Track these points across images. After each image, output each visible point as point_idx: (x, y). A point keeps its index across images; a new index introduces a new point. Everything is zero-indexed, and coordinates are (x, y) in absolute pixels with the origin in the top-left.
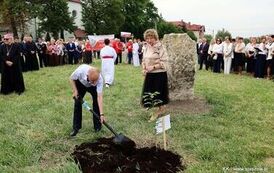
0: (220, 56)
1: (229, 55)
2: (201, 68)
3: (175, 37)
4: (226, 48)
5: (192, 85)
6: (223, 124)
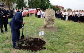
0: (65, 16)
1: (67, 15)
3: (49, 10)
4: (66, 13)
5: (54, 23)
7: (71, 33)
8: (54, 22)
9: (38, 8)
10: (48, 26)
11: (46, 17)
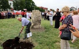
2: (45, 19)
3: (35, 11)
6: (48, 34)
7: (57, 32)
8: (40, 22)
9: (24, 9)
10: (34, 27)
11: (33, 18)
